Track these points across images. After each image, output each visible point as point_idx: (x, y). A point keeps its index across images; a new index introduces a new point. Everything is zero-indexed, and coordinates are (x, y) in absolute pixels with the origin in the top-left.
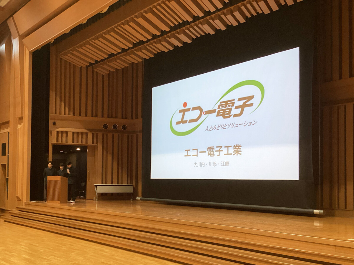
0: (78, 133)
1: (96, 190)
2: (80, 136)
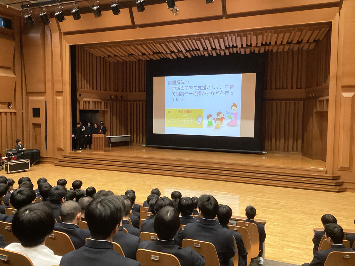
0: (95, 102)
1: (110, 140)
2: (97, 103)
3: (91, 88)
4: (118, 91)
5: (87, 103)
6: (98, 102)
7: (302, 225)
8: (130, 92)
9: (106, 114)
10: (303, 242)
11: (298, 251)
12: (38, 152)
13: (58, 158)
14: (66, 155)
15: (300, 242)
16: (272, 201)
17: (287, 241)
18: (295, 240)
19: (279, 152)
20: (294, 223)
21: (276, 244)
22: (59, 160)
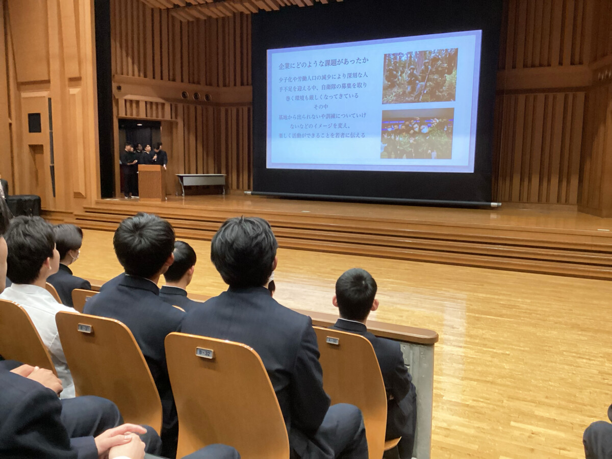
0: (151, 103)
1: (182, 181)
2: (154, 107)
3: (142, 74)
4: (199, 83)
5: (134, 105)
6: (157, 104)
7: (571, 358)
8: (225, 85)
9: (174, 130)
10: (572, 406)
11: (554, 433)
12: (35, 200)
13: (72, 213)
14: (90, 207)
15: (563, 403)
16: (498, 299)
17: (524, 400)
18: (547, 397)
19: (527, 204)
20: (549, 351)
21: (491, 406)
22: (76, 215)
